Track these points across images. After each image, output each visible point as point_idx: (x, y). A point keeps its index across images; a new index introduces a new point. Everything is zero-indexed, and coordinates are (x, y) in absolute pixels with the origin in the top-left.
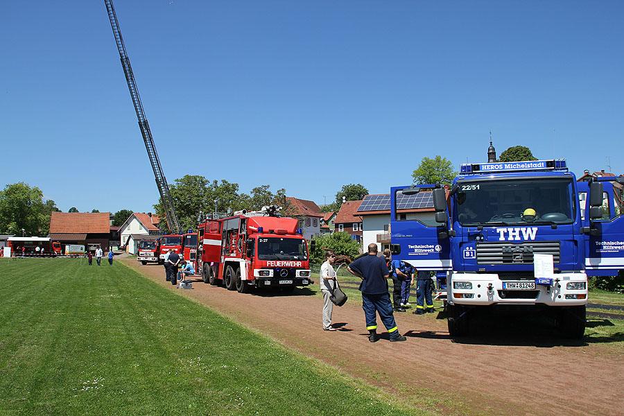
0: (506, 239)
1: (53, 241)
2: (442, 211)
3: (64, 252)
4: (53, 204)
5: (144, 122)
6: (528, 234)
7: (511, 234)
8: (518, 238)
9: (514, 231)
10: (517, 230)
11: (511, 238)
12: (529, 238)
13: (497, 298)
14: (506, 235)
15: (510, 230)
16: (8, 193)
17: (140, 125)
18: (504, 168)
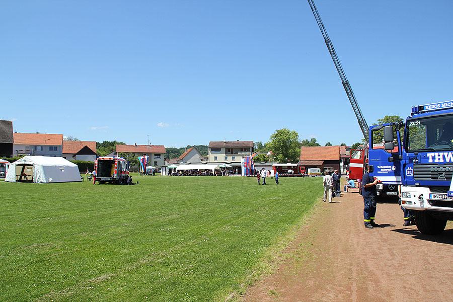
0: (434, 161)
1: (300, 166)
2: (389, 142)
3: (307, 173)
4: (315, 141)
5: (346, 81)
6: (449, 157)
7: (437, 157)
8: (442, 161)
9: (439, 156)
10: (441, 154)
11: (436, 161)
12: (450, 160)
13: (427, 206)
14: (434, 158)
15: (436, 154)
16: (277, 136)
17: (344, 84)
18: (441, 107)
